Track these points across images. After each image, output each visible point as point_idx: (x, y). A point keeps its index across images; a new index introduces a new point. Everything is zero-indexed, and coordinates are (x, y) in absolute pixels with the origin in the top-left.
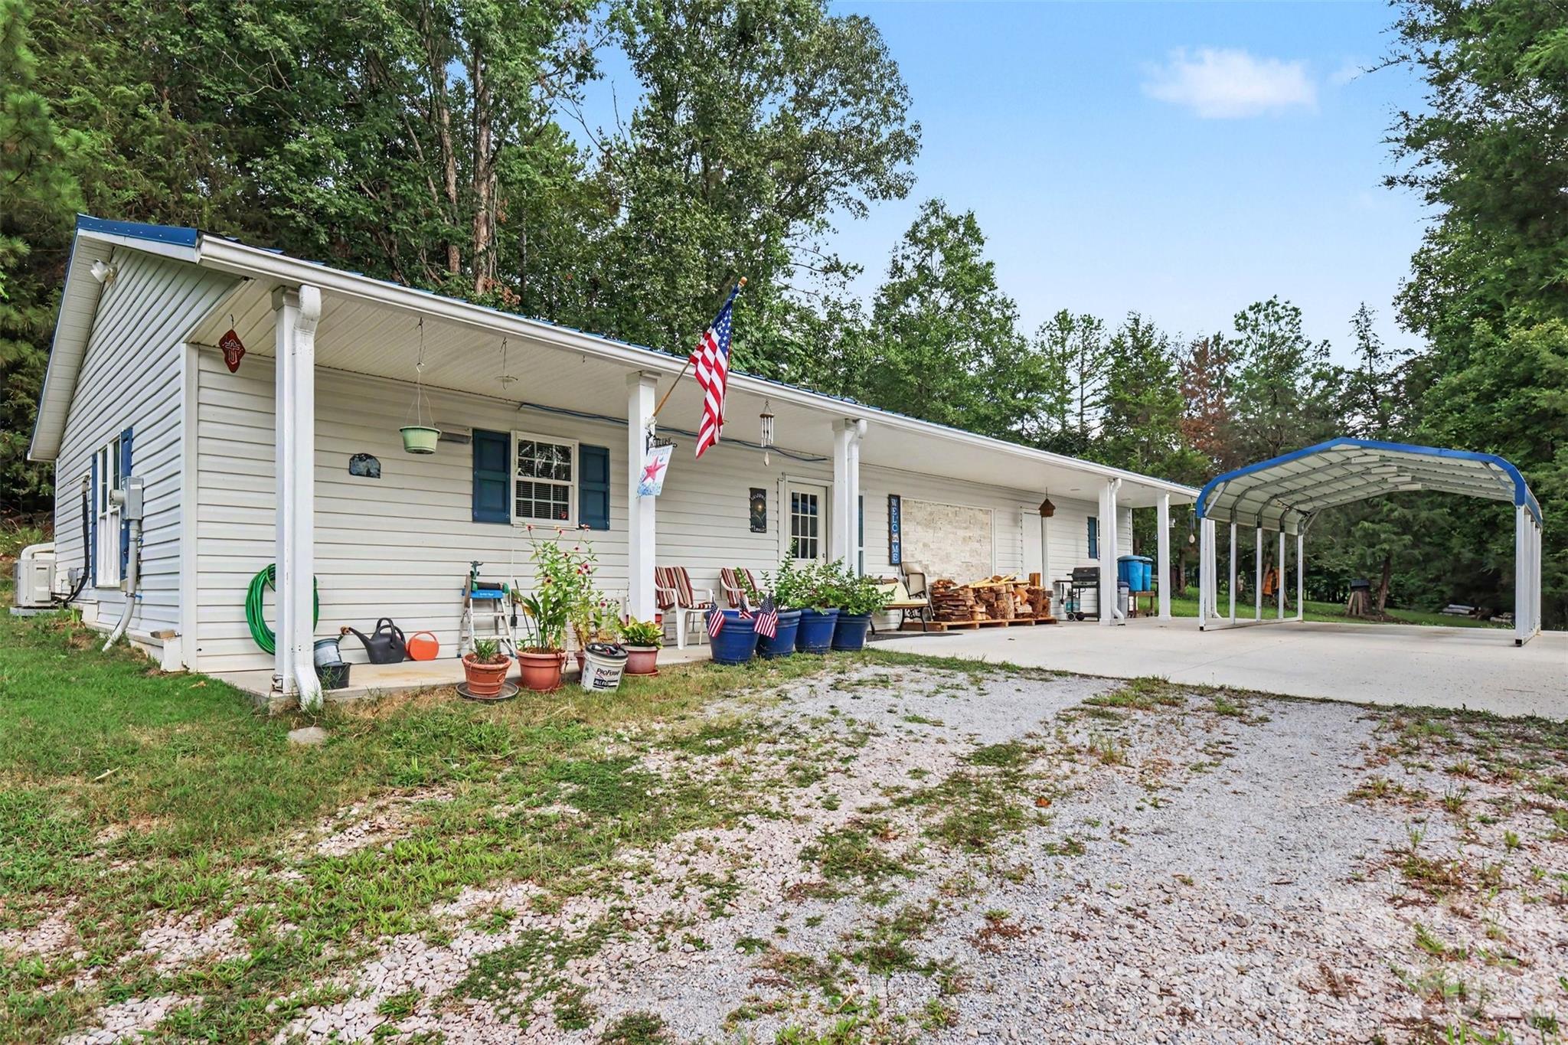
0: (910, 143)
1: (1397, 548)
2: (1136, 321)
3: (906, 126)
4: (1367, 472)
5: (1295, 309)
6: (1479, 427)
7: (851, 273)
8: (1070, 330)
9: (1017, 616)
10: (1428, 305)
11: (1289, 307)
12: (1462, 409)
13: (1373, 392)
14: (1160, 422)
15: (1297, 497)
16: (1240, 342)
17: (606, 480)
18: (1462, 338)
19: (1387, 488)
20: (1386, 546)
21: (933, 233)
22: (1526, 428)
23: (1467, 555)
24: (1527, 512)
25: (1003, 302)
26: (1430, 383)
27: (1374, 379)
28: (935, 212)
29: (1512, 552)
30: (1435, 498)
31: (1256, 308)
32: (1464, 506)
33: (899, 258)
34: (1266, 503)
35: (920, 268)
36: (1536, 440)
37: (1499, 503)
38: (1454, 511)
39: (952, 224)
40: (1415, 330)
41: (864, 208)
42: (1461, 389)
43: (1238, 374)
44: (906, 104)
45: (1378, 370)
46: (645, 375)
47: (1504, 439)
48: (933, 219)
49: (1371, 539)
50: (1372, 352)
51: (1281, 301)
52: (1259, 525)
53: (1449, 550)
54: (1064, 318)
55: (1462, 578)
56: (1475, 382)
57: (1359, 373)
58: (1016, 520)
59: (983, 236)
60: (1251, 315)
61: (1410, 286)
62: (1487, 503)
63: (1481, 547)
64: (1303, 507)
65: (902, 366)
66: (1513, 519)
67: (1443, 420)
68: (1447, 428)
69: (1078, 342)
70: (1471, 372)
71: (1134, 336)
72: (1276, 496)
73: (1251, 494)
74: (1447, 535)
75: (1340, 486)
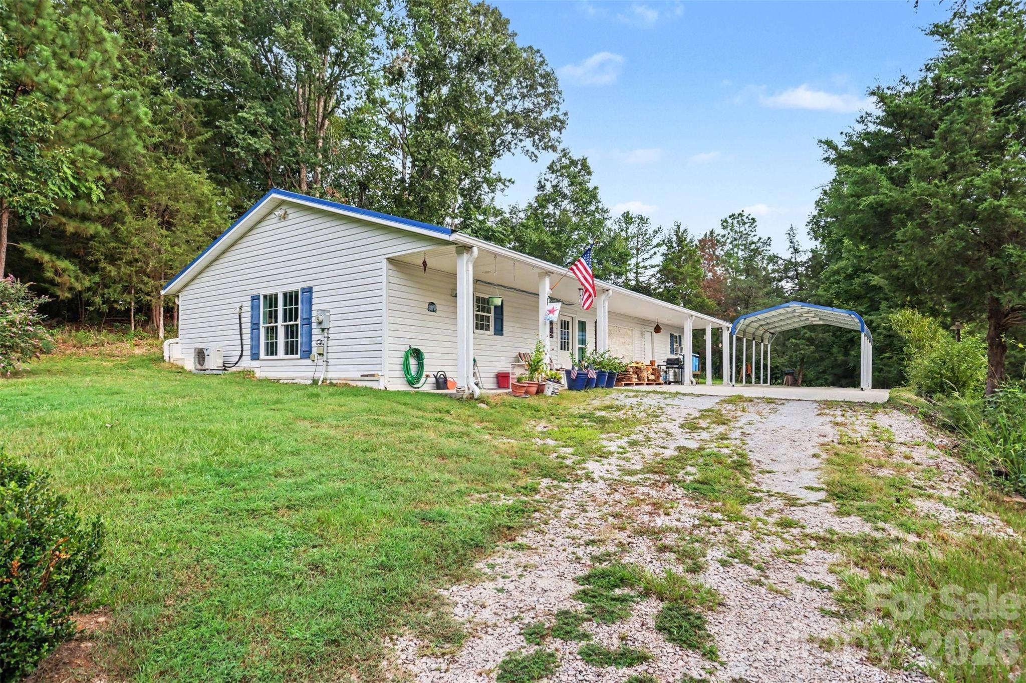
0: (562, 122)
1: (808, 352)
2: (678, 227)
3: (560, 113)
4: (801, 315)
5: (753, 219)
6: (846, 292)
7: (507, 184)
8: (631, 223)
9: (648, 380)
10: (823, 227)
11: (750, 217)
12: (838, 282)
13: (796, 270)
14: (692, 283)
15: (771, 326)
16: (724, 236)
17: (502, 314)
18: (838, 245)
19: (808, 323)
20: (802, 352)
21: (563, 168)
22: (867, 293)
23: (841, 358)
24: (865, 335)
25: (602, 209)
26: (822, 268)
27: (797, 264)
28: (564, 156)
29: (859, 356)
30: (826, 328)
31: (732, 216)
32: (838, 332)
33: (543, 180)
34: (757, 329)
35: (555, 187)
36: (872, 300)
37: (855, 331)
38: (834, 335)
39: (573, 163)
40: (816, 239)
41: (536, 156)
42: (837, 272)
43: (722, 253)
44: (561, 101)
45: (799, 260)
46: (548, 273)
47: (857, 298)
48: (563, 159)
49: (796, 347)
50: (796, 251)
51: (746, 214)
52: (754, 339)
53: (832, 354)
54: (627, 216)
55: (837, 371)
56: (845, 268)
57: (790, 261)
58: (642, 335)
59: (591, 170)
60: (730, 220)
61: (814, 217)
62: (850, 331)
63: (846, 353)
64: (772, 331)
65: (550, 245)
66: (860, 338)
67: (830, 287)
68: (832, 291)
69: (635, 230)
70: (842, 263)
71: (677, 235)
72: (761, 325)
73: (752, 325)
74: (831, 346)
75: (789, 321)
